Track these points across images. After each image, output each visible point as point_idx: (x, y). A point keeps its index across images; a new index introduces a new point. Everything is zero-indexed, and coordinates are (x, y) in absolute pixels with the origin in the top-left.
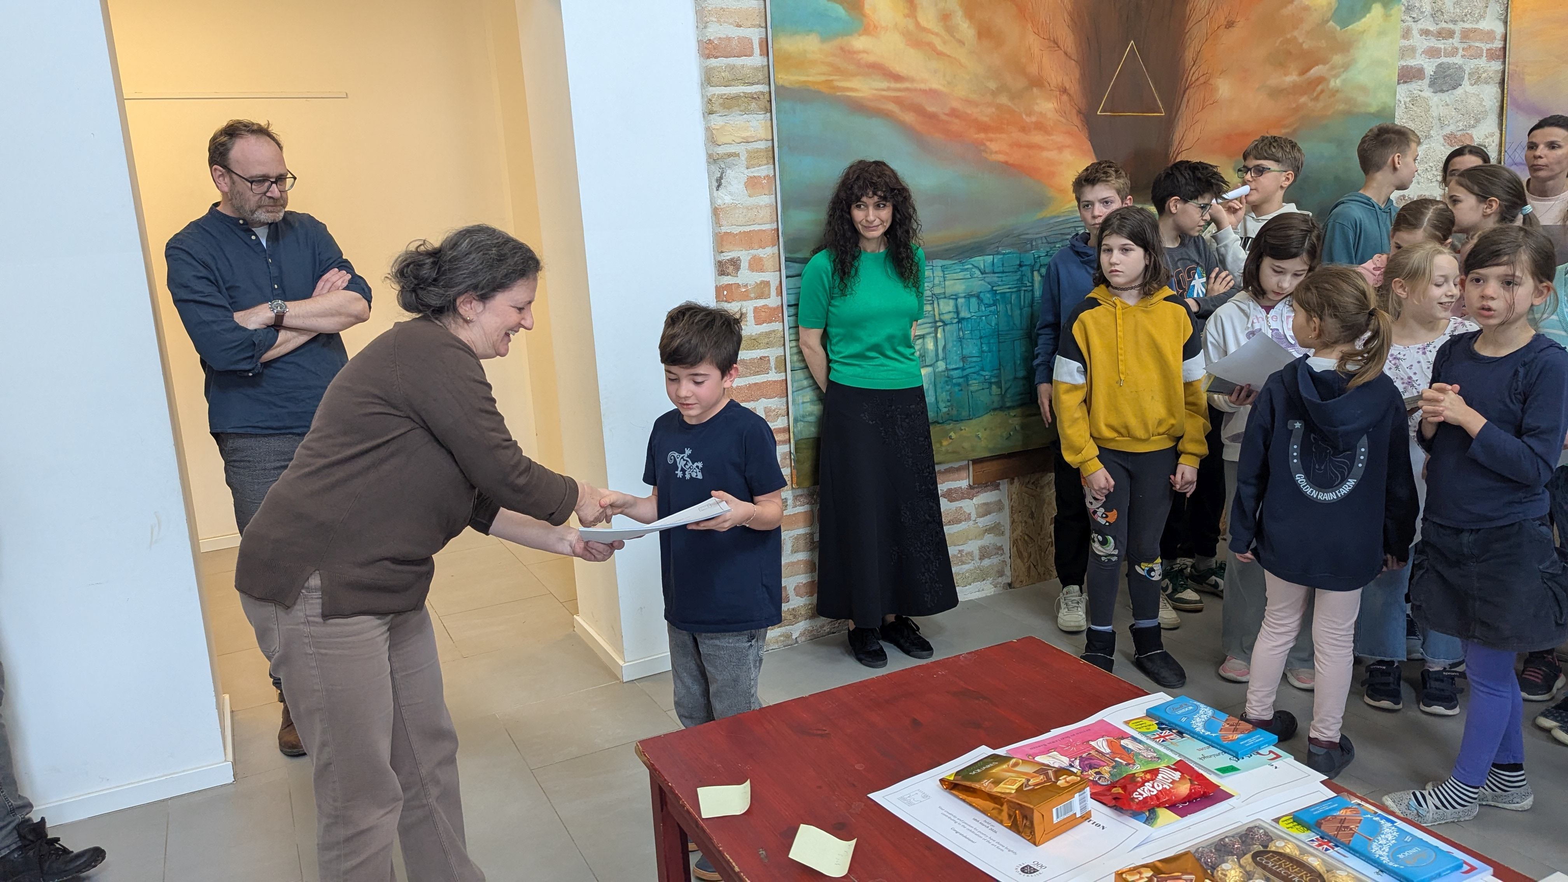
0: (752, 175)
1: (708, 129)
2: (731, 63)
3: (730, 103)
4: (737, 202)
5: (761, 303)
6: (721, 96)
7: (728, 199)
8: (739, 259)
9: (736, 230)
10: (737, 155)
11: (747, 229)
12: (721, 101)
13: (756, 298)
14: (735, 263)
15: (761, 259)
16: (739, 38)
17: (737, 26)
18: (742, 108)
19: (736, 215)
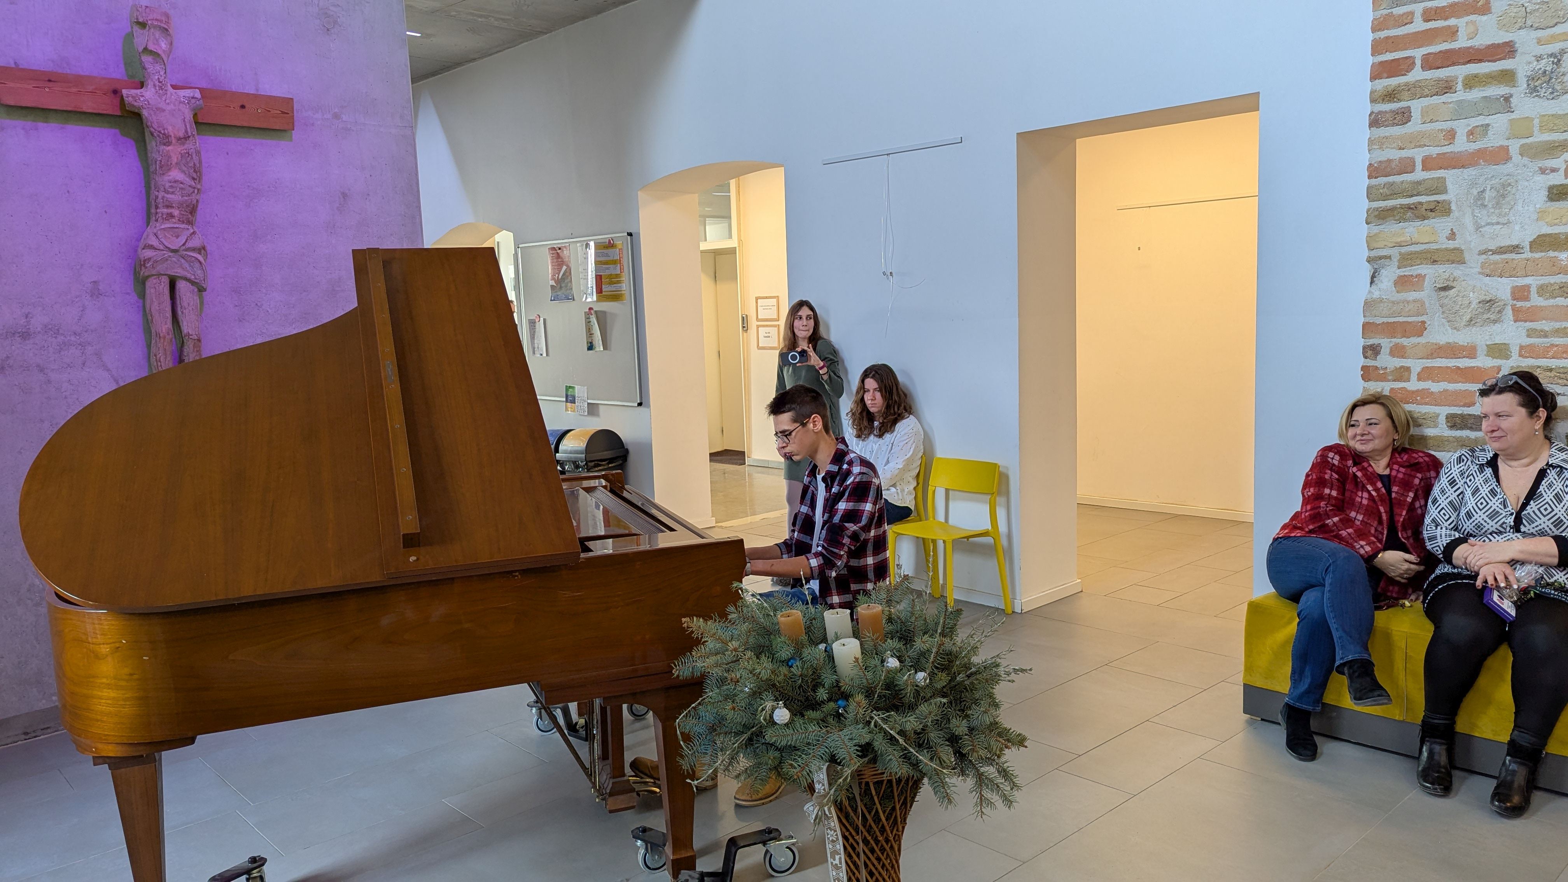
0: (1403, 274)
1: (1368, 236)
2: (1391, 181)
3: (1385, 214)
4: (1384, 297)
5: (1399, 385)
6: (1381, 208)
7: (1376, 294)
8: (1381, 345)
9: (1379, 321)
10: (1389, 257)
11: (1390, 320)
12: (1380, 213)
13: (1394, 381)
14: (1378, 349)
15: (1404, 347)
16: (1401, 159)
17: (1400, 149)
18: (1398, 218)
19: (1381, 308)
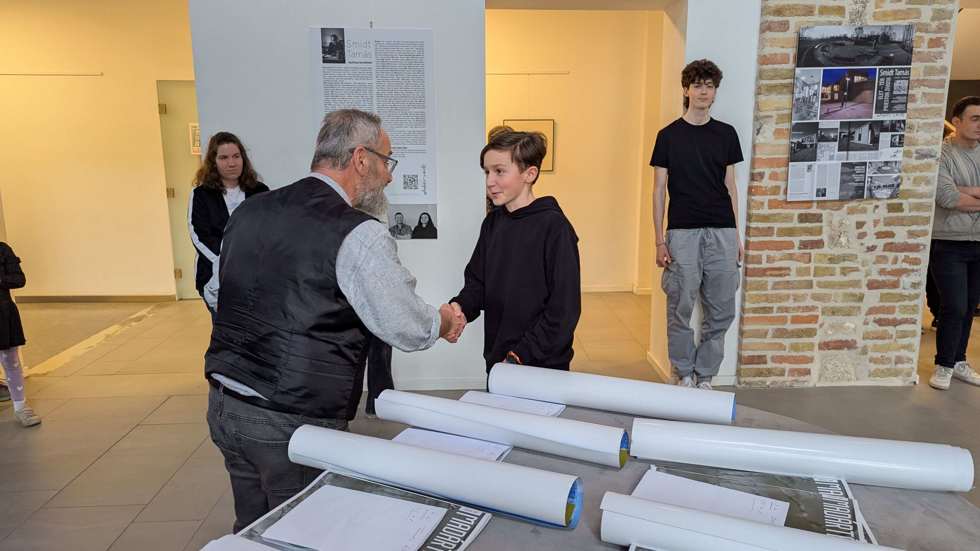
0: (779, 128)
1: (757, 103)
2: (775, 67)
3: (771, 89)
4: (768, 142)
5: (773, 197)
6: (766, 85)
7: (762, 140)
8: (764, 173)
9: (764, 157)
10: (771, 117)
11: (771, 157)
12: (766, 88)
13: (771, 195)
14: (761, 175)
15: (776, 174)
16: (782, 54)
17: (781, 47)
18: (778, 92)
19: (766, 149)
